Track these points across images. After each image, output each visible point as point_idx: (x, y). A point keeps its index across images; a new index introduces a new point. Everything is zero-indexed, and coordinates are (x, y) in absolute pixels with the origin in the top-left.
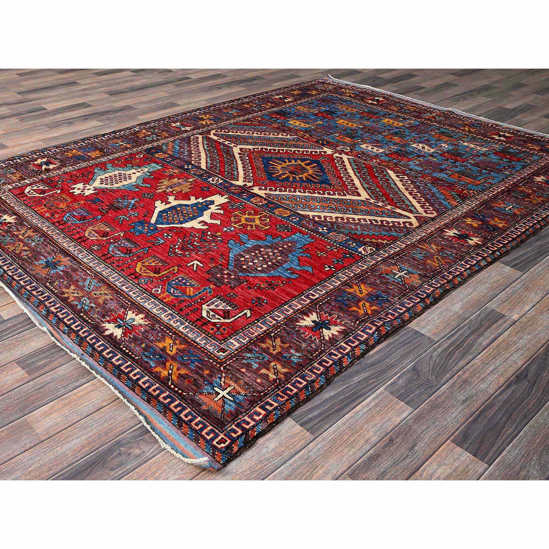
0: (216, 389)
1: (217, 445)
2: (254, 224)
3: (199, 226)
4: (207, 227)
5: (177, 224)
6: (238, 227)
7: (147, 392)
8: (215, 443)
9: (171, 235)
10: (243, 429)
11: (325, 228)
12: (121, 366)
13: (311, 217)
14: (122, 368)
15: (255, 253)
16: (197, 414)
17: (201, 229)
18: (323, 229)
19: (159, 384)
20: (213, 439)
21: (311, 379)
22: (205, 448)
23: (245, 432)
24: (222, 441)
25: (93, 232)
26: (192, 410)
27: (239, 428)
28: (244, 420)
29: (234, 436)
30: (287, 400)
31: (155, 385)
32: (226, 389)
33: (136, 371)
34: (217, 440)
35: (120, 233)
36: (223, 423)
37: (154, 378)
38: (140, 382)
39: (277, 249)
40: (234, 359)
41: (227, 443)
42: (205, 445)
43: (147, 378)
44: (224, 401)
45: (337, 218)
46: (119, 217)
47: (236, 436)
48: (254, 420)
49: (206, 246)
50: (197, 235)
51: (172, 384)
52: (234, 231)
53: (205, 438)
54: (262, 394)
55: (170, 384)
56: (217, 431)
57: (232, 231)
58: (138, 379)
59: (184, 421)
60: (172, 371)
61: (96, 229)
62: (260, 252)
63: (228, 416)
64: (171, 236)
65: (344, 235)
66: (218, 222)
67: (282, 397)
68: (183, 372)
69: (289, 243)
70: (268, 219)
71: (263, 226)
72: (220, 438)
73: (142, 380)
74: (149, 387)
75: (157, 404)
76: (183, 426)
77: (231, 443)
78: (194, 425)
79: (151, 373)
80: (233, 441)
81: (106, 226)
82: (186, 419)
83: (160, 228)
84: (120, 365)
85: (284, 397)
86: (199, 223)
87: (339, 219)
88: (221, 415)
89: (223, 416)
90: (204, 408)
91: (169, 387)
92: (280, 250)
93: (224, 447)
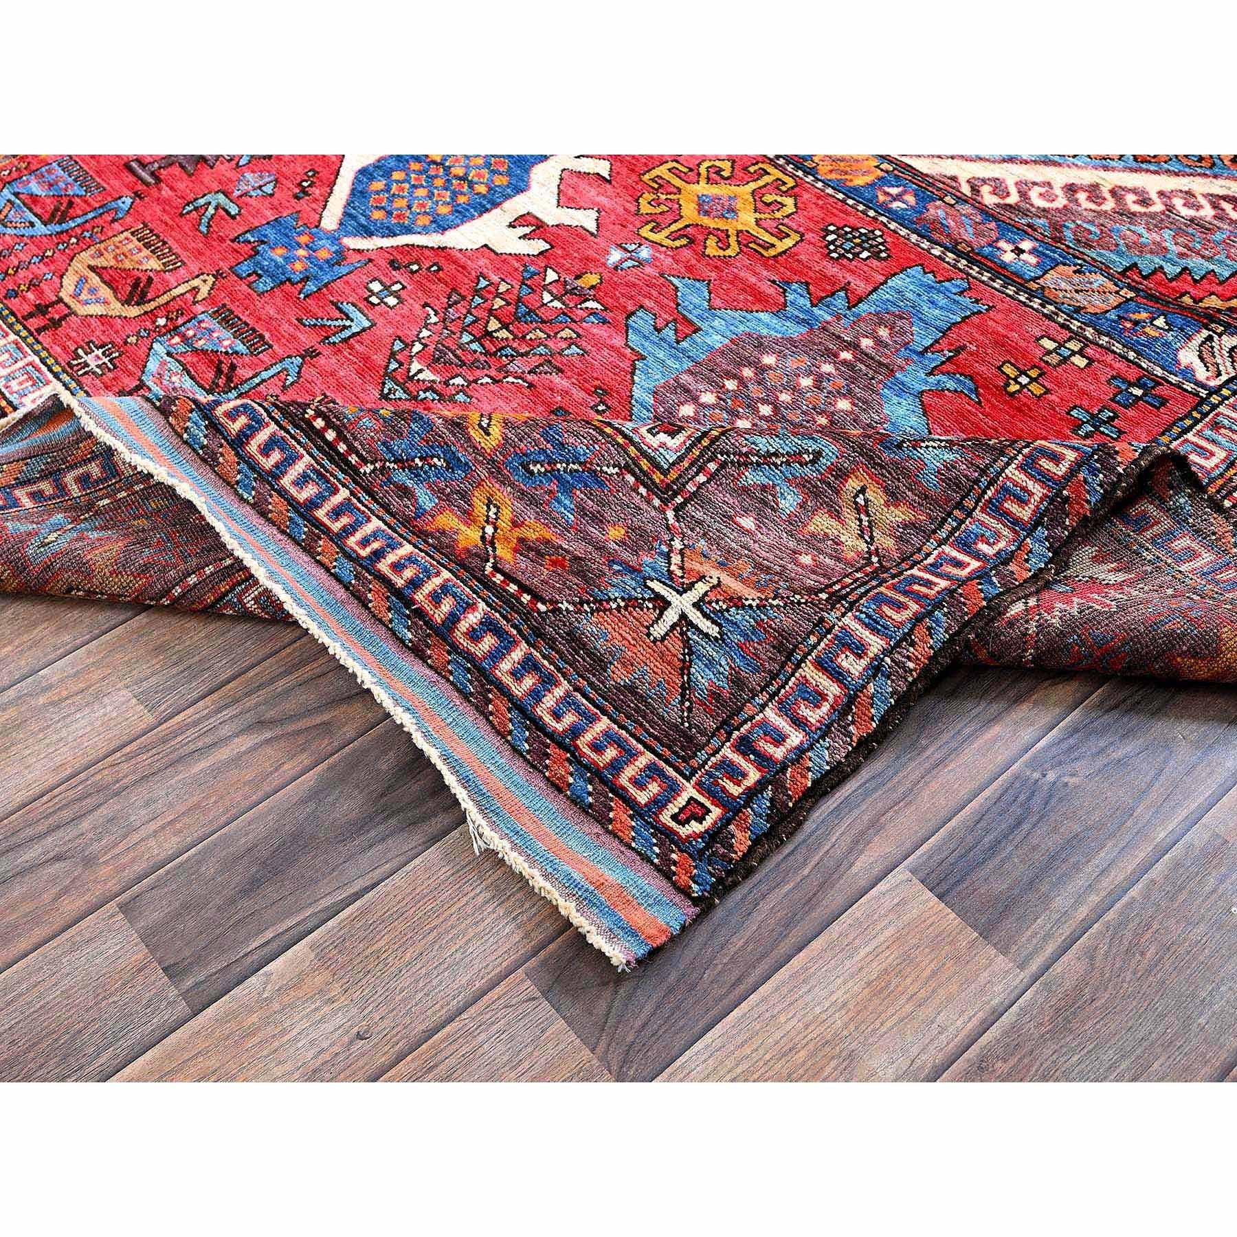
0: (656, 586)
1: (673, 824)
2: (732, 226)
3: (512, 243)
4: (542, 245)
5: (425, 230)
6: (668, 242)
7: (409, 602)
8: (666, 818)
9: (397, 287)
10: (763, 760)
11: (1026, 245)
12: (318, 506)
13: (966, 189)
14: (320, 514)
15: (742, 382)
16: (597, 706)
17: (517, 256)
18: (1019, 251)
19: (450, 571)
20: (659, 803)
21: (997, 548)
22: (633, 839)
23: (773, 772)
24: (694, 812)
25: (95, 280)
26: (577, 689)
27: (749, 761)
28: (764, 723)
29: (735, 790)
30: (918, 619)
31: (438, 574)
32: (691, 586)
33: (368, 528)
34: (673, 808)
35: (196, 283)
36: (690, 739)
37: (431, 551)
38: (383, 566)
39: (832, 355)
40: (712, 466)
41: (709, 820)
42: (633, 828)
43: (407, 549)
44: (686, 642)
45: (1071, 189)
46: (202, 201)
47: (740, 790)
48: (799, 722)
49: (533, 344)
50: (503, 288)
51: (496, 569)
52: (654, 261)
53: (629, 802)
54: (824, 596)
55: (488, 568)
56: (671, 772)
57: (641, 263)
58: (378, 555)
59: (551, 736)
60: (496, 529)
61: (106, 261)
62: (761, 369)
63: (707, 711)
64: (396, 294)
65: (1110, 277)
66: (587, 219)
67: (900, 607)
68: (534, 531)
69: (881, 322)
70: (789, 201)
71: (767, 238)
72: (682, 801)
73: (391, 558)
74: (415, 584)
75: (449, 662)
76: (548, 756)
77: (725, 822)
78: (586, 750)
79: (422, 534)
80: (733, 810)
81: (147, 246)
82: (560, 727)
83: (359, 251)
84: (313, 504)
85: (906, 607)
86: (511, 226)
87: (1082, 196)
88: (682, 703)
89: (690, 709)
90: (619, 675)
91: (486, 583)
92: (844, 362)
93: (701, 835)
